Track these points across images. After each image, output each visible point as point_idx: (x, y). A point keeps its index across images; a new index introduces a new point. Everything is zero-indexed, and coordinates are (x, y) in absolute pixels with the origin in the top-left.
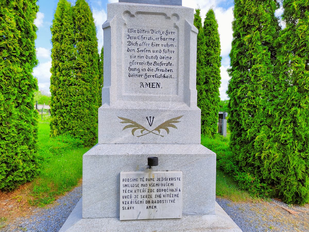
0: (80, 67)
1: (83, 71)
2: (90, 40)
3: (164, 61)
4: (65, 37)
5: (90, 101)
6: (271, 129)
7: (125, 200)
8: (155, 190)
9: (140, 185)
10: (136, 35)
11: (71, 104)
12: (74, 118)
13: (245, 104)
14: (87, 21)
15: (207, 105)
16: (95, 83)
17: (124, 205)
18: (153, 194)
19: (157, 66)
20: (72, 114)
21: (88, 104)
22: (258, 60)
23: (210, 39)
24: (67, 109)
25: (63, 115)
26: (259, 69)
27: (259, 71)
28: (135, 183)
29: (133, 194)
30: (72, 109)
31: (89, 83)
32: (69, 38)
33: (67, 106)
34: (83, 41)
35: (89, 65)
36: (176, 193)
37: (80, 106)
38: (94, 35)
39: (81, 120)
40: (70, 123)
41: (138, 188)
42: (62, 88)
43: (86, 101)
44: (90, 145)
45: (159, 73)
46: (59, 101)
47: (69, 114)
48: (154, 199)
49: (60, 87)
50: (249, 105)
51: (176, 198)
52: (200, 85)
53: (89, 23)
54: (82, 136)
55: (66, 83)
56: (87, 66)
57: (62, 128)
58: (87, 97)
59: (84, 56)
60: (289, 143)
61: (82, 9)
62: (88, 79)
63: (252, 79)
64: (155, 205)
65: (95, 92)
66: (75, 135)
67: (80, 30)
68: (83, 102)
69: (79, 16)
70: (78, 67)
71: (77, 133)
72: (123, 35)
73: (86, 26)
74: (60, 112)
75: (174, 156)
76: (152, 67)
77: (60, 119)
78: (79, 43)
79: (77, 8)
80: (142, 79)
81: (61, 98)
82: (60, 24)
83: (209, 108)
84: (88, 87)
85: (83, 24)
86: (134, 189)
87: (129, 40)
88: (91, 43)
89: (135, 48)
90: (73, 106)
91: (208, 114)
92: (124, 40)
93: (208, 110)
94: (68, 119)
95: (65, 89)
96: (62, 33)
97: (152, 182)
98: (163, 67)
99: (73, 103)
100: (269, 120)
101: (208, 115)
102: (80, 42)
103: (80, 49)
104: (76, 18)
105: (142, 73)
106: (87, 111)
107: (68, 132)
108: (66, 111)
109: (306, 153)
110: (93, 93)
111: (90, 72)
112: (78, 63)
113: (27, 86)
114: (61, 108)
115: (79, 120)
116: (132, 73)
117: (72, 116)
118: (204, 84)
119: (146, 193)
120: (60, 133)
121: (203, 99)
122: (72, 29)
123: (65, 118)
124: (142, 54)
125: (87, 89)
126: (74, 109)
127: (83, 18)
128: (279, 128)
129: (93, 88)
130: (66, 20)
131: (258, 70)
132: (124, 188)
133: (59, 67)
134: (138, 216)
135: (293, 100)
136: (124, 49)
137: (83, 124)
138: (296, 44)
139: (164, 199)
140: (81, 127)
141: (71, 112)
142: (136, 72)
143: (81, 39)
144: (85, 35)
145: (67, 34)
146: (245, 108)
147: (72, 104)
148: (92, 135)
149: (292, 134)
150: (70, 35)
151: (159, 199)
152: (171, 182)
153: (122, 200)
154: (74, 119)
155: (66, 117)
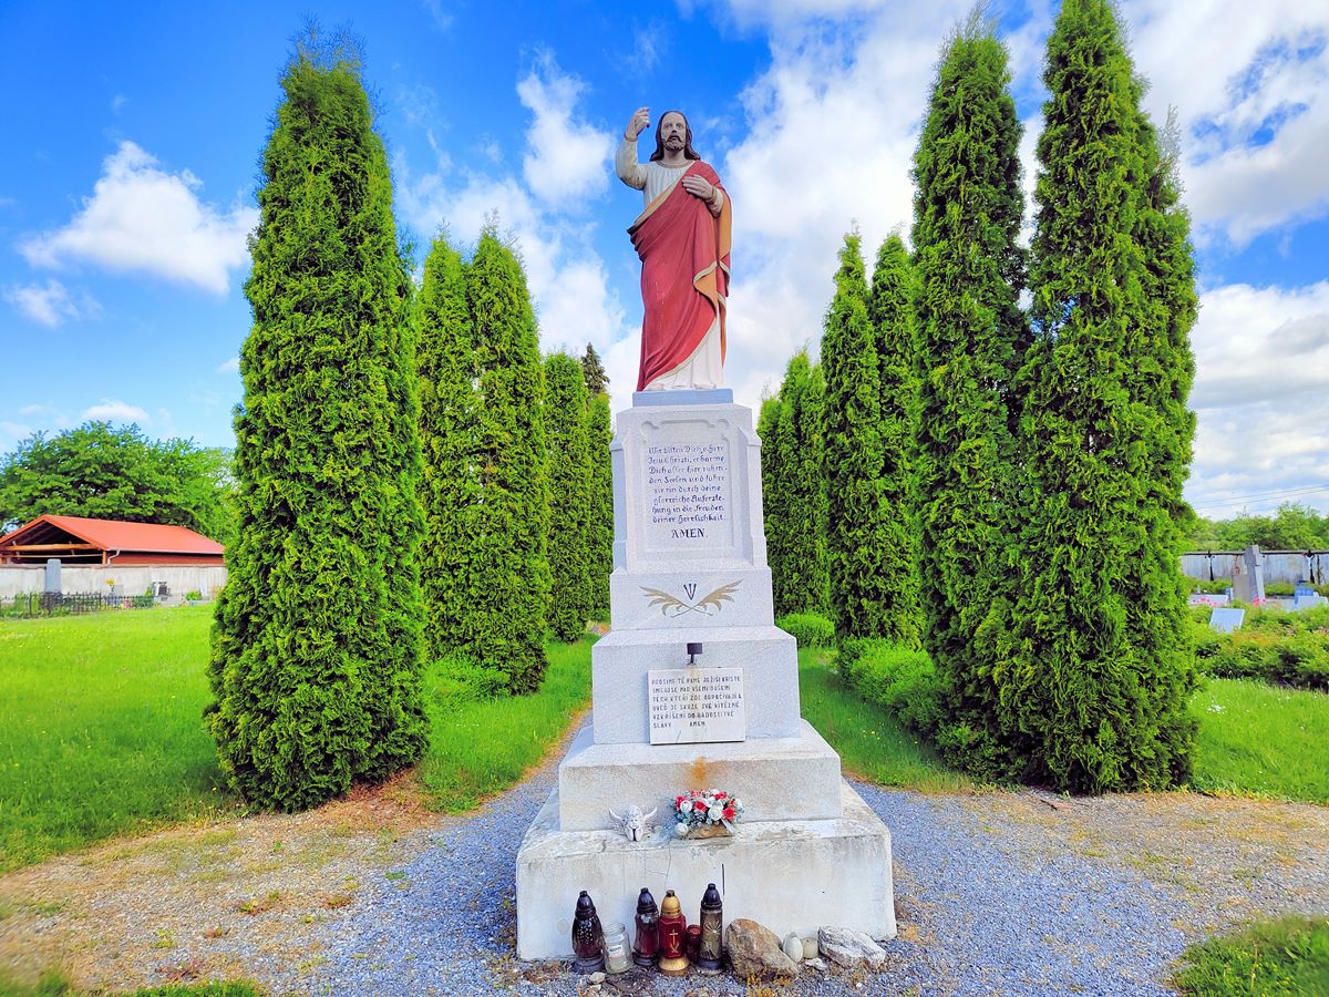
0: (492, 446)
1: (502, 459)
2: (520, 362)
3: (709, 494)
4: (448, 361)
5: (524, 549)
6: (1016, 604)
7: (657, 712)
8: (702, 697)
9: (678, 690)
10: (663, 456)
11: (467, 561)
12: (478, 604)
13: (948, 542)
14: (509, 307)
15: (896, 541)
16: (539, 491)
17: (656, 721)
18: (699, 703)
19: (698, 503)
20: (472, 591)
21: (517, 557)
22: (973, 429)
23: (893, 331)
24: (455, 577)
25: (445, 595)
26: (975, 451)
27: (977, 456)
28: (671, 686)
29: (669, 704)
30: (471, 576)
31: (520, 495)
32: (459, 362)
33: (457, 566)
34: (499, 367)
35: (519, 440)
36: (734, 701)
37: (496, 566)
38: (530, 346)
39: (500, 610)
40: (466, 619)
41: (676, 694)
42: (439, 514)
43: (512, 550)
44: (526, 688)
45: (701, 513)
46: (430, 554)
47: (463, 591)
48: (701, 710)
49: (432, 513)
50: (958, 545)
51: (735, 709)
52: (868, 479)
53: (515, 312)
54: (504, 659)
55: (450, 497)
56: (511, 443)
57: (443, 638)
58: (515, 537)
59: (503, 414)
60: (1059, 636)
61: (492, 274)
62: (517, 480)
63: (962, 477)
64: (702, 719)
65: (538, 519)
66: (481, 657)
67: (488, 334)
68: (504, 552)
69: (485, 297)
70: (486, 447)
71: (488, 651)
72: (642, 459)
73: (505, 323)
74: (434, 587)
75: (728, 643)
76: (689, 504)
77: (435, 607)
78: (487, 375)
79: (478, 272)
80: (675, 525)
81: (435, 542)
82: (433, 324)
83: (903, 551)
84: (518, 507)
85: (498, 318)
86: (669, 695)
87: (652, 465)
88: (525, 372)
89: (662, 476)
90: (475, 569)
91: (903, 570)
92: (644, 467)
93: (900, 558)
94: (459, 607)
95: (449, 516)
96: (438, 351)
97: (696, 683)
98: (708, 504)
99: (476, 558)
100: (1011, 583)
101: (904, 575)
102: (491, 371)
103: (492, 392)
104: (478, 303)
105: (673, 515)
106: (516, 580)
107: (460, 648)
108: (453, 584)
109: (1101, 661)
110: (532, 524)
111: (524, 458)
112: (488, 436)
113: (406, 528)
114: (438, 576)
115: (493, 610)
116: (658, 515)
117: (472, 598)
118: (882, 474)
119: (688, 702)
120: (438, 654)
121: (882, 522)
122: (467, 335)
123: (449, 605)
124: (675, 485)
125: (514, 512)
126: (478, 576)
127: (496, 299)
128: (1034, 599)
129: (532, 508)
130: (449, 312)
131: (974, 454)
132: (656, 695)
133: (432, 451)
134: (677, 739)
135: (1060, 527)
136: (645, 480)
137: (506, 622)
138: (1054, 390)
139: (716, 710)
140: (499, 630)
141: (469, 587)
142: (664, 515)
143: (492, 362)
144: (504, 350)
145: (453, 353)
146: (951, 553)
147: (471, 560)
148: (531, 655)
149: (1063, 615)
150: (462, 354)
151: (709, 711)
152: (725, 683)
153: (652, 713)
154: (479, 607)
155: (453, 600)
